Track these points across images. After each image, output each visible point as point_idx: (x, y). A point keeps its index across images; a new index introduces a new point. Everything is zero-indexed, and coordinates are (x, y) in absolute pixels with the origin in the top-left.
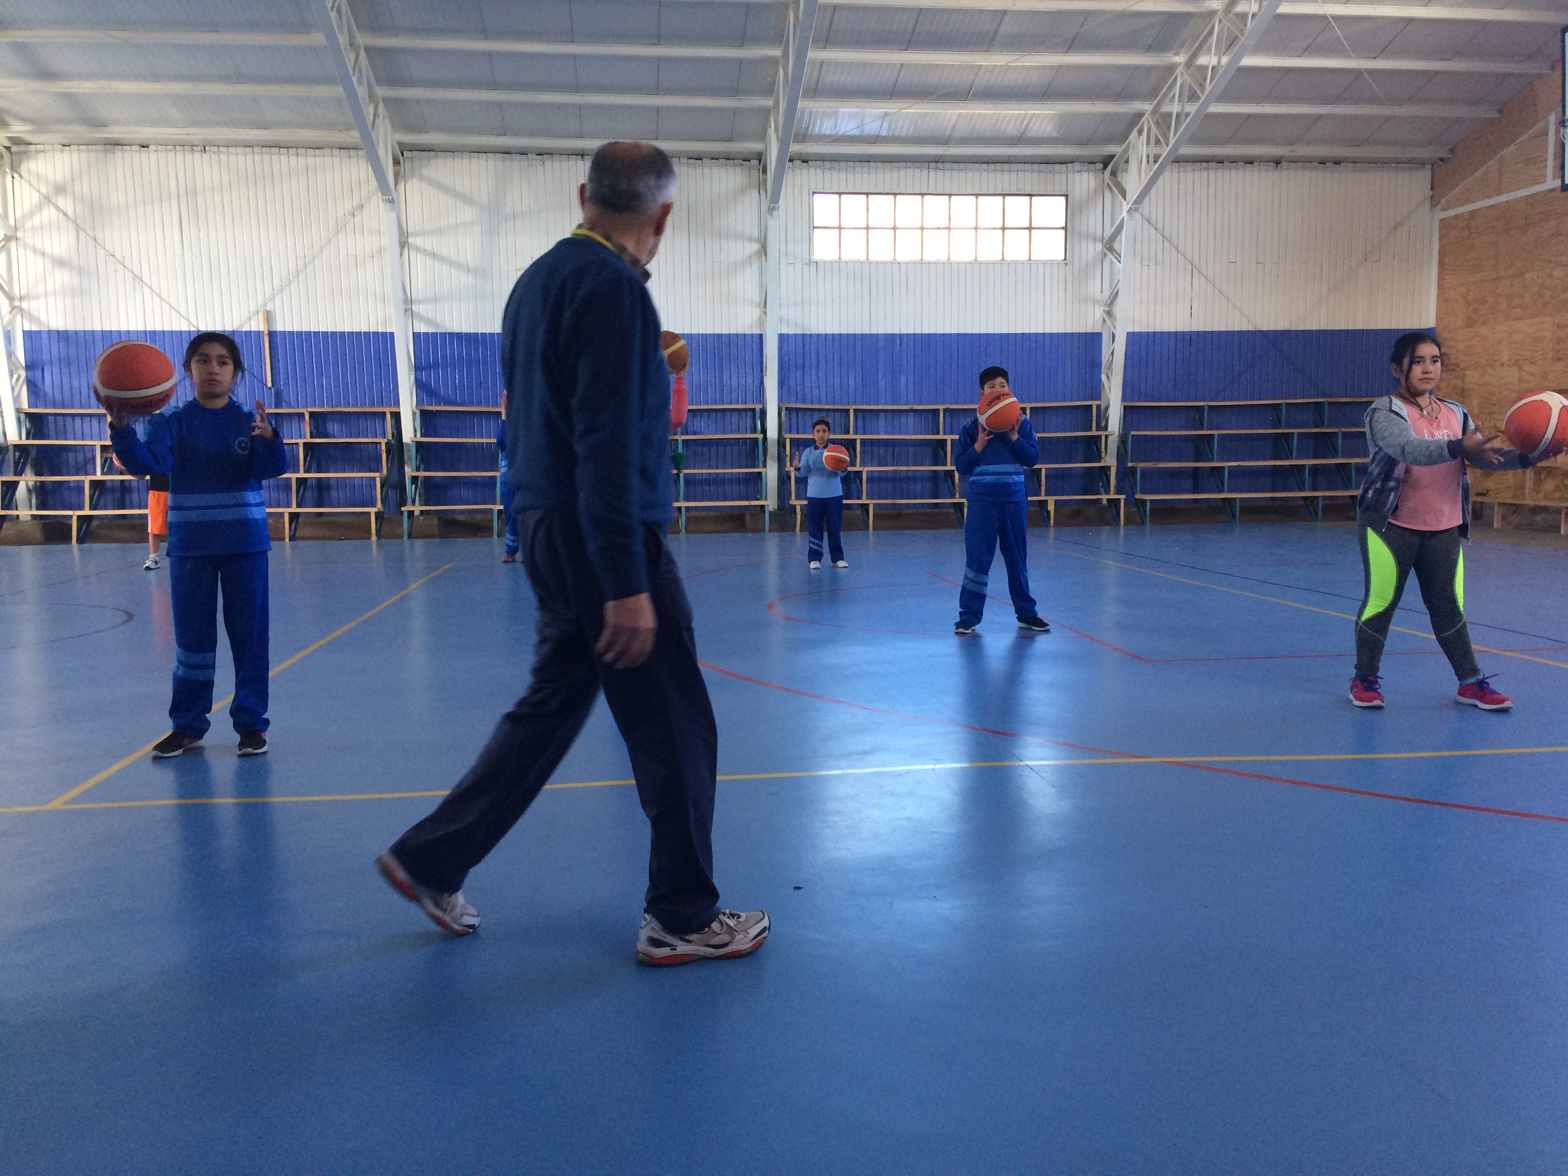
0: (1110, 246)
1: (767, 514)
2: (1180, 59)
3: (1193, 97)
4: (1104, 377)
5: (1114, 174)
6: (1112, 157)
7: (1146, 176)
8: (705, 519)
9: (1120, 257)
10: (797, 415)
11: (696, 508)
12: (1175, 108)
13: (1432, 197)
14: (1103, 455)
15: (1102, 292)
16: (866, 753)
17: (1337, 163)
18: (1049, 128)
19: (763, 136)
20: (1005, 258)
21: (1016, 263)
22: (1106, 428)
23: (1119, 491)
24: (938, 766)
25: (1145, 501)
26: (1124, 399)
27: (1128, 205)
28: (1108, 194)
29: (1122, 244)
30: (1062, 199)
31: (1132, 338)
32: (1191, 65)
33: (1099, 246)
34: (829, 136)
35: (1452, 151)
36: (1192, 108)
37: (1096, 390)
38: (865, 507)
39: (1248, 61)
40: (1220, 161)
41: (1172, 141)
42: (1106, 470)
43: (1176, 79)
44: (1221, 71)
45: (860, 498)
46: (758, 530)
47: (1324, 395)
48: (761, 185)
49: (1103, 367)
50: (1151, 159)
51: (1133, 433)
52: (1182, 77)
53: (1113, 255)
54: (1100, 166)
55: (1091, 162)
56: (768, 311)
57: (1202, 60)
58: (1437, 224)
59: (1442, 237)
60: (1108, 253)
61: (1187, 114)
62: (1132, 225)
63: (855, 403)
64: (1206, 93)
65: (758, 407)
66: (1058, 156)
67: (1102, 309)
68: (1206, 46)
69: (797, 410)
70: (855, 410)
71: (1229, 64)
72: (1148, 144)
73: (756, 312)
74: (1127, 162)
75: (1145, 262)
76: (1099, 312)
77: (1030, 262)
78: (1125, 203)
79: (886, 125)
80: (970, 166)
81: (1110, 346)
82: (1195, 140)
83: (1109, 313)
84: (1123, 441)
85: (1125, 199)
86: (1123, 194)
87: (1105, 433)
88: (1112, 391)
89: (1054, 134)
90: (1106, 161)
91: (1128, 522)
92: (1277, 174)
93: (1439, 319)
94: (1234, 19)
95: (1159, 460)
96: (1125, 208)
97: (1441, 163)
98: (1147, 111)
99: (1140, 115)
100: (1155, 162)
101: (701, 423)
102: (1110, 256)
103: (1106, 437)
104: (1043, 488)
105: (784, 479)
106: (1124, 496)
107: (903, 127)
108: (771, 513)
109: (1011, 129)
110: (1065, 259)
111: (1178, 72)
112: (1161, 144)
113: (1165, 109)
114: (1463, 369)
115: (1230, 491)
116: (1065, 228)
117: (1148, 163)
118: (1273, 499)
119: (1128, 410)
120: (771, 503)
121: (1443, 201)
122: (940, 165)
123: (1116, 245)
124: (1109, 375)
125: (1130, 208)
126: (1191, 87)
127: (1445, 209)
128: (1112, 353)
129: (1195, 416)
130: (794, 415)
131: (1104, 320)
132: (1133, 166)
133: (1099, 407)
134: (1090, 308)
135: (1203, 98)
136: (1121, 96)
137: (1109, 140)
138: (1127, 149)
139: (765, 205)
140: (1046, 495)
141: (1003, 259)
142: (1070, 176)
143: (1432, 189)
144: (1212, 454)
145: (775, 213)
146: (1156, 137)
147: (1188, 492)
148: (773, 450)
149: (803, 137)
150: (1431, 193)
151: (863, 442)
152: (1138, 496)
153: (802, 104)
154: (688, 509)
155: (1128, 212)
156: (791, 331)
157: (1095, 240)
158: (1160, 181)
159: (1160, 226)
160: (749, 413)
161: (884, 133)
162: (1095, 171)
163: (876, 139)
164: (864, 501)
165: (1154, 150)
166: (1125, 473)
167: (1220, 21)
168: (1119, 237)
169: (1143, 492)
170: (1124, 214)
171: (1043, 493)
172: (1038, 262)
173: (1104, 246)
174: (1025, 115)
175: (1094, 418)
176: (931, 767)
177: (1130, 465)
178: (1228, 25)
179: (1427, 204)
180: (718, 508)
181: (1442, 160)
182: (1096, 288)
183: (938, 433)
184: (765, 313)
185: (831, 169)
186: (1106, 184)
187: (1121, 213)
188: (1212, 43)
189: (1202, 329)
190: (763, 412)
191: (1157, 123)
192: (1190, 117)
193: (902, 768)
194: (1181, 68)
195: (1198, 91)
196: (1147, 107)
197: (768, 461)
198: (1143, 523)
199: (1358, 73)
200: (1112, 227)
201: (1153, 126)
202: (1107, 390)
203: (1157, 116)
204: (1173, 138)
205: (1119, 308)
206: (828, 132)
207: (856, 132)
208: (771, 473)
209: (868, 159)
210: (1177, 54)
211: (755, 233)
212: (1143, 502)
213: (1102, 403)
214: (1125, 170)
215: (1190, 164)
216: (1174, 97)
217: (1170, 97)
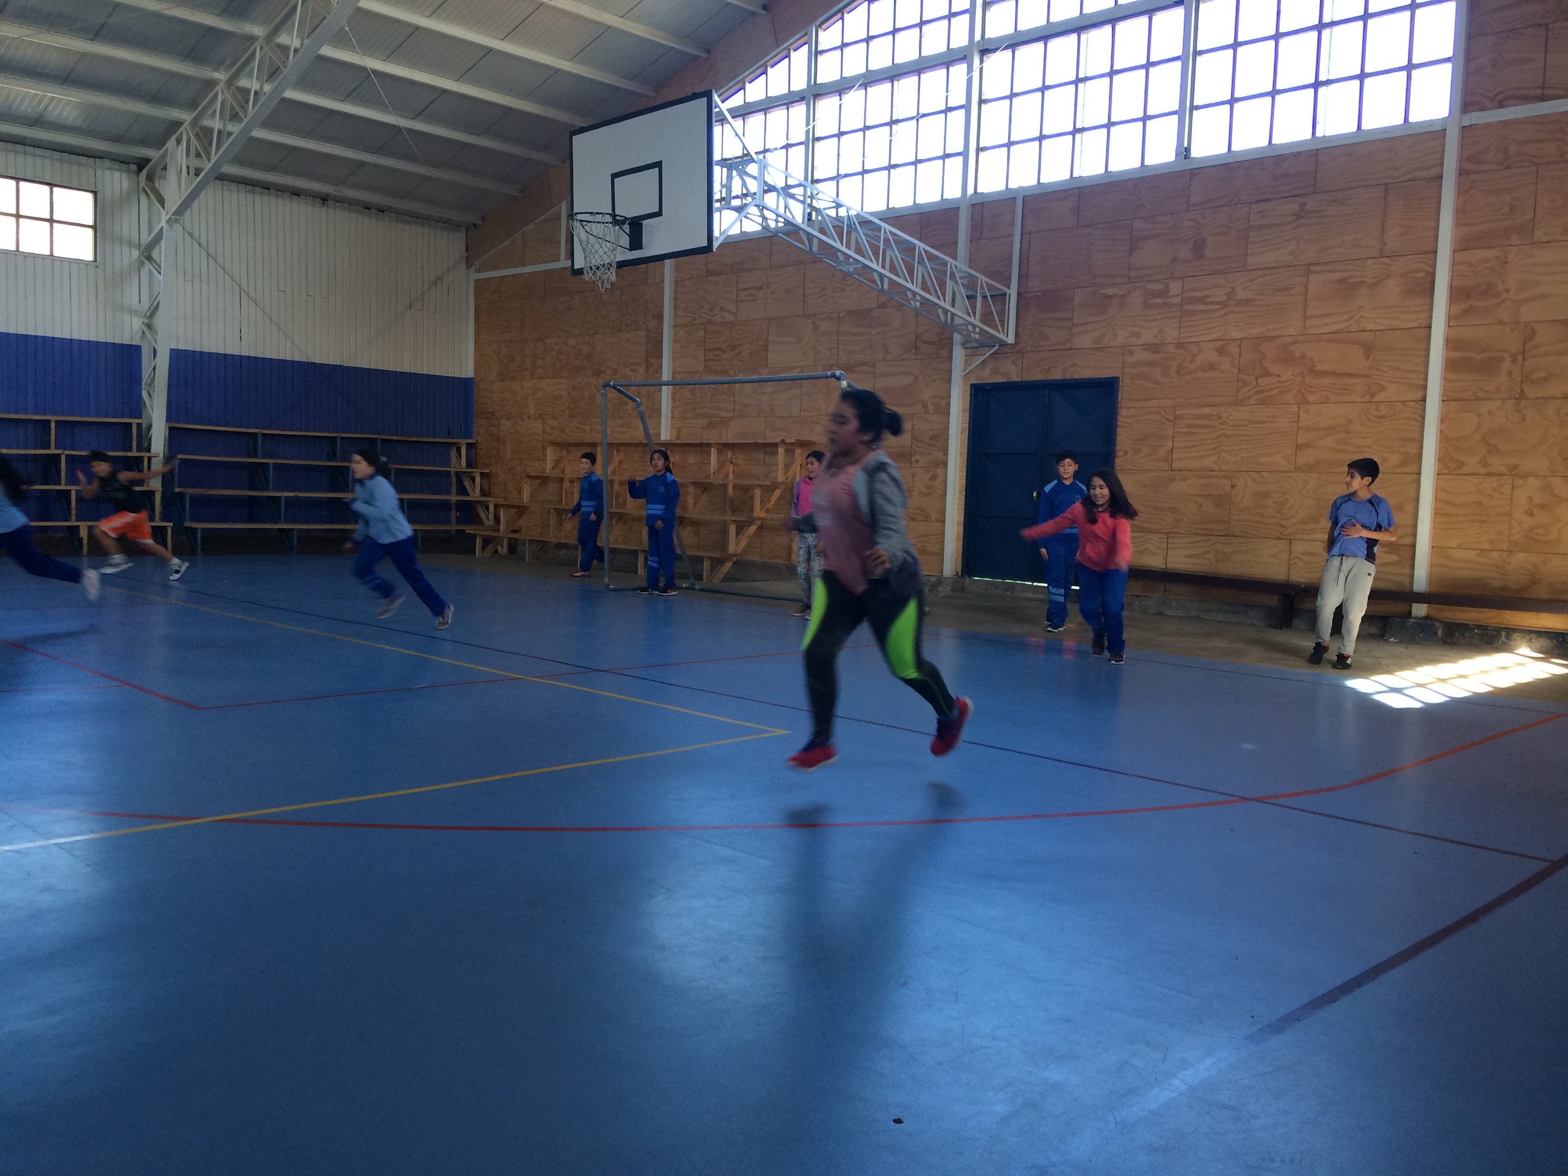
0: (147, 254)
2: (221, 76)
3: (235, 117)
4: (144, 394)
5: (150, 178)
6: (148, 160)
7: (186, 189)
9: (160, 268)
12: (216, 124)
13: (467, 257)
15: (140, 302)
17: (381, 210)
18: (74, 115)
20: (21, 250)
21: (34, 256)
22: (148, 450)
23: (164, 520)
25: (196, 529)
26: (169, 419)
27: (167, 214)
28: (143, 199)
29: (161, 253)
30: (89, 197)
31: (177, 356)
32: (232, 85)
33: (136, 253)
35: (483, 219)
36: (235, 128)
37: (137, 408)
39: (291, 94)
40: (266, 187)
41: (214, 159)
42: (152, 493)
43: (216, 95)
44: (264, 98)
47: (377, 433)
49: (143, 382)
50: (192, 172)
51: (179, 456)
52: (222, 95)
53: (152, 264)
54: (134, 167)
55: (122, 161)
57: (243, 83)
58: (472, 283)
59: (477, 297)
60: (146, 261)
61: (230, 134)
62: (172, 236)
66: (84, 148)
67: (141, 320)
68: (247, 69)
71: (274, 91)
72: (188, 155)
74: (165, 168)
75: (189, 277)
76: (137, 323)
77: (52, 258)
78: (163, 212)
81: (151, 363)
82: (238, 160)
83: (149, 326)
85: (164, 208)
86: (162, 201)
87: (147, 454)
88: (154, 410)
89: (79, 124)
90: (142, 164)
92: (324, 209)
93: (476, 370)
94: (275, 48)
95: (211, 487)
96: (164, 218)
97: (474, 228)
98: (186, 120)
99: (179, 124)
100: (197, 175)
102: (148, 266)
103: (150, 459)
104: (73, 512)
106: (171, 524)
109: (26, 108)
110: (95, 260)
111: (218, 88)
112: (202, 157)
113: (206, 122)
115: (286, 522)
117: (189, 174)
118: (329, 530)
119: (174, 433)
121: (477, 263)
123: (155, 255)
124: (151, 392)
125: (170, 218)
126: (232, 108)
127: (479, 271)
128: (154, 369)
129: (248, 443)
131: (143, 333)
132: (171, 175)
133: (139, 425)
134: (127, 317)
135: (245, 121)
136: (156, 98)
137: (143, 142)
138: (164, 156)
140: (77, 521)
141: (18, 250)
142: (99, 172)
143: (467, 251)
144: (268, 483)
146: (197, 149)
147: (242, 522)
150: (467, 254)
152: (187, 524)
155: (168, 222)
157: (130, 244)
158: (202, 195)
159: (203, 241)
162: (129, 171)
165: (195, 163)
166: (172, 500)
167: (262, 48)
168: (157, 248)
169: (194, 519)
170: (163, 223)
171: (74, 518)
172: (62, 260)
173: (141, 253)
174: (43, 97)
175: (134, 437)
177: (177, 490)
178: (269, 53)
179: (463, 267)
181: (474, 225)
182: (134, 297)
186: (141, 189)
187: (160, 223)
188: (253, 69)
189: (252, 354)
191: (197, 136)
192: (232, 137)
194: (221, 85)
195: (240, 113)
196: (186, 117)
198: (194, 552)
199: (397, 129)
200: (150, 234)
201: (192, 137)
202: (150, 409)
203: (197, 129)
204: (216, 155)
205: (160, 321)
210: (216, 70)
212: (194, 530)
213: (144, 421)
214: (163, 178)
215: (235, 185)
216: (215, 112)
217: (211, 111)
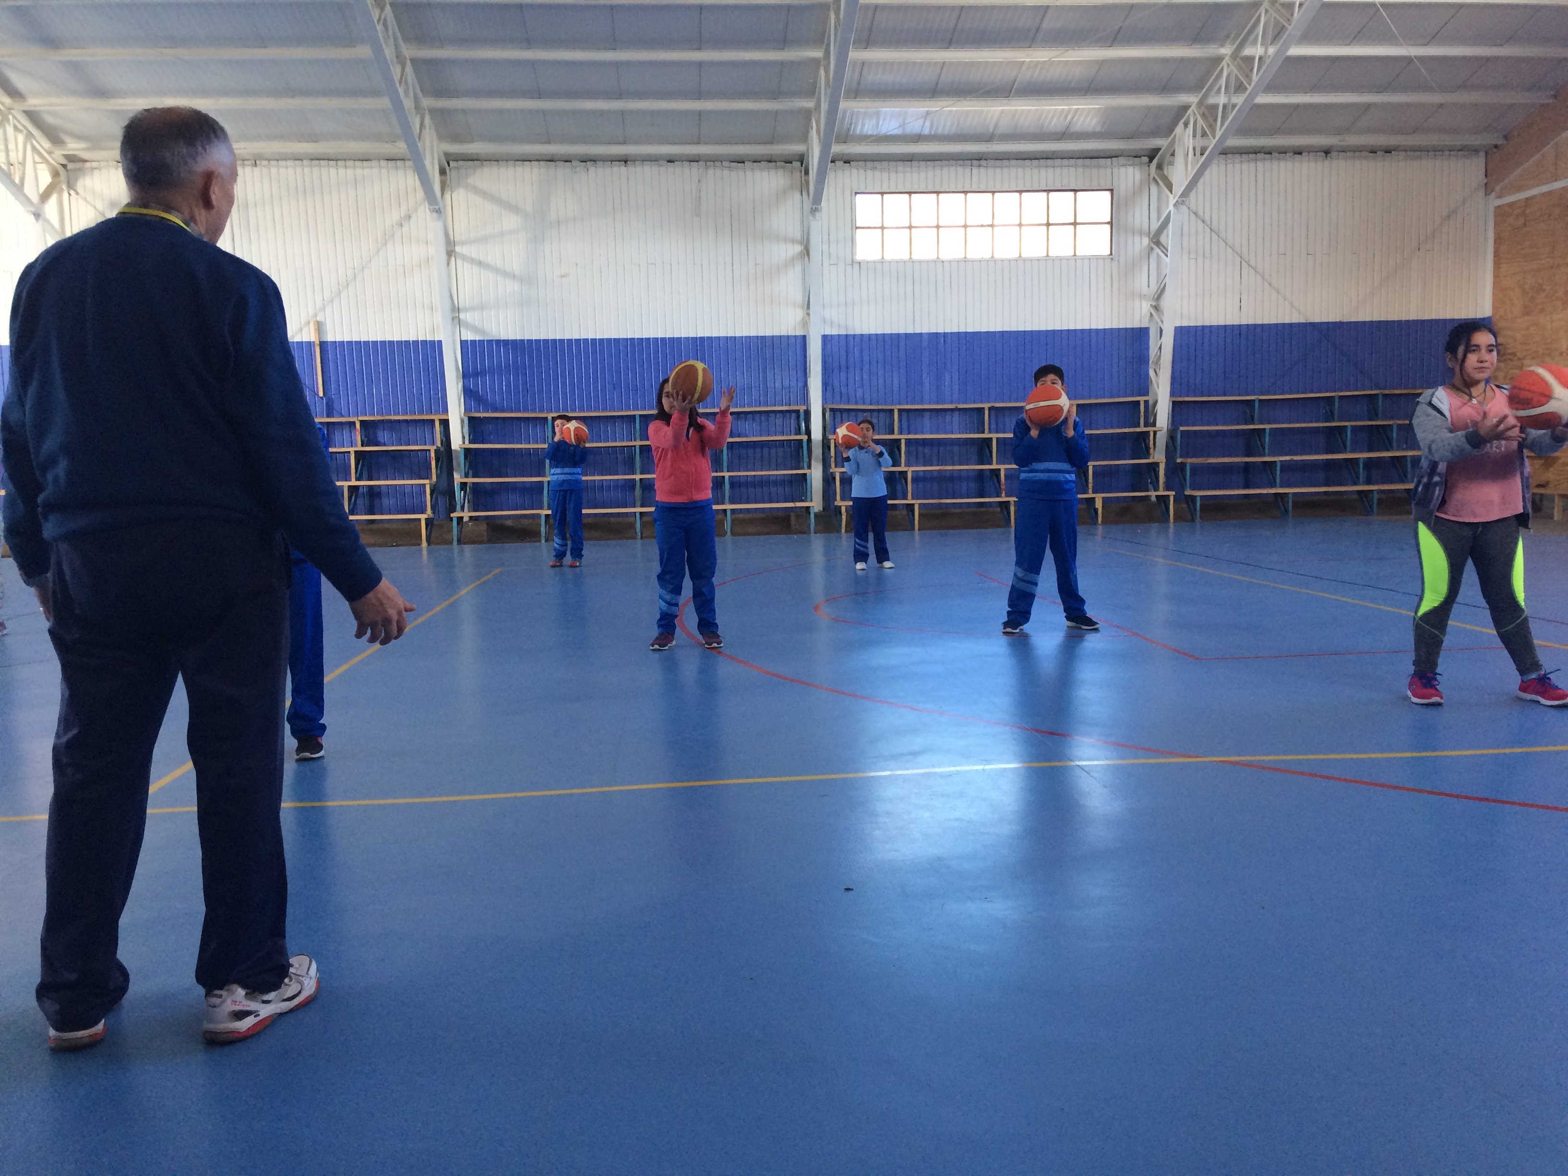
0: (1156, 240)
1: (812, 516)
2: (1226, 51)
3: (1240, 88)
4: (1151, 373)
5: (1160, 167)
6: (1157, 150)
7: (1192, 169)
8: (751, 521)
9: (1167, 251)
10: (841, 414)
11: (741, 511)
12: (1221, 100)
13: (1486, 184)
14: (1152, 450)
15: (1148, 287)
16: (915, 754)
17: (1388, 151)
18: (1094, 122)
19: (804, 138)
20: (1050, 255)
21: (1061, 259)
22: (1154, 424)
23: (1168, 488)
24: (987, 767)
25: (1196, 496)
26: (1172, 394)
27: (1174, 198)
28: (1154, 189)
29: (1169, 238)
30: (1107, 194)
31: (1180, 332)
32: (1237, 56)
33: (1146, 241)
34: (871, 136)
35: (1507, 137)
36: (1239, 100)
37: (1144, 386)
38: (910, 507)
39: (1295, 51)
40: (1268, 152)
41: (1219, 134)
42: (1156, 465)
43: (1222, 69)
44: (1268, 61)
45: (905, 498)
46: (804, 531)
47: (1377, 387)
48: (804, 187)
49: (1150, 362)
50: (1198, 152)
51: (1181, 428)
52: (1228, 69)
53: (1160, 248)
54: (1146, 159)
55: (1136, 156)
56: (811, 311)
57: (1248, 51)
58: (1492, 209)
59: (1496, 226)
60: (1155, 247)
61: (1234, 106)
62: (1179, 218)
63: (900, 404)
64: (1253, 84)
65: (802, 408)
66: (1104, 150)
67: (1149, 304)
68: (1252, 38)
69: (841, 411)
70: (900, 410)
71: (1277, 53)
72: (1194, 136)
73: (800, 314)
74: (1173, 155)
75: (1193, 256)
76: (1146, 307)
77: (1075, 257)
78: (1171, 196)
79: (928, 124)
80: (1013, 162)
81: (1157, 342)
82: (1243, 131)
83: (1157, 308)
84: (1172, 437)
85: (1171, 192)
86: (1170, 187)
87: (1154, 429)
88: (1160, 387)
89: (1098, 129)
90: (1152, 154)
91: (1178, 518)
92: (1327, 163)
93: (1495, 308)
94: (1280, 7)
95: (1209, 456)
96: (1172, 200)
97: (1495, 150)
98: (1193, 103)
99: (1185, 108)
100: (1202, 154)
101: (745, 425)
102: (1157, 250)
103: (1155, 433)
104: (1090, 485)
105: (828, 479)
106: (1174, 493)
107: (945, 126)
108: (816, 515)
109: (1055, 124)
110: (1111, 254)
111: (1224, 63)
112: (1207, 135)
113: (1211, 101)
114: (1519, 359)
115: (1282, 486)
116: (1111, 223)
117: (1195, 155)
118: (1325, 493)
119: (1176, 406)
120: (816, 504)
121: (1498, 188)
122: (983, 162)
123: (1163, 239)
124: (1157, 371)
125: (1177, 201)
126: (1237, 78)
127: (1500, 196)
128: (1160, 348)
129: (1246, 410)
130: (838, 414)
131: (1151, 314)
132: (1179, 159)
133: (1146, 402)
134: (1137, 302)
135: (1250, 89)
136: (1165, 88)
137: (1155, 133)
138: (1173, 143)
139: (807, 205)
140: (1093, 493)
141: (1048, 256)
142: (1115, 170)
143: (1486, 176)
144: (1264, 448)
145: (818, 215)
146: (1203, 128)
147: (1238, 488)
148: (817, 451)
149: (845, 138)
150: (1486, 180)
151: (908, 442)
152: (1188, 492)
153: (843, 105)
154: (733, 511)
155: (1175, 205)
156: (835, 332)
157: (1141, 234)
158: (1207, 173)
159: (1207, 218)
160: (794, 415)
161: (926, 131)
162: (1141, 164)
163: (918, 138)
164: (910, 501)
165: (1200, 142)
166: (1175, 471)
167: (1267, 11)
168: (1165, 231)
169: (1193, 488)
170: (1171, 208)
171: (1090, 491)
172: (1083, 258)
173: (1151, 240)
174: (1069, 111)
175: (1142, 414)
176: (980, 767)
177: (1179, 460)
178: (1274, 14)
179: (1482, 193)
180: (763, 510)
181: (1496, 146)
182: (1143, 282)
183: (983, 432)
184: (808, 314)
185: (874, 168)
186: (1151, 178)
187: (1168, 206)
188: (1257, 35)
189: (1251, 322)
190: (808, 413)
191: (1203, 115)
192: (1237, 109)
193: (952, 769)
194: (1227, 60)
195: (1245, 82)
196: (1192, 99)
197: (813, 463)
198: (1193, 520)
199: (1409, 60)
200: (1158, 221)
201: (1199, 118)
202: (1156, 387)
203: (1203, 108)
204: (1220, 130)
205: (1167, 302)
206: (870, 133)
207: (898, 132)
208: (816, 474)
209: (909, 159)
210: (1222, 45)
211: (798, 235)
212: (1193, 498)
213: (1150, 398)
214: (1171, 163)
215: (1238, 156)
216: (1220, 88)
217: (1216, 88)
